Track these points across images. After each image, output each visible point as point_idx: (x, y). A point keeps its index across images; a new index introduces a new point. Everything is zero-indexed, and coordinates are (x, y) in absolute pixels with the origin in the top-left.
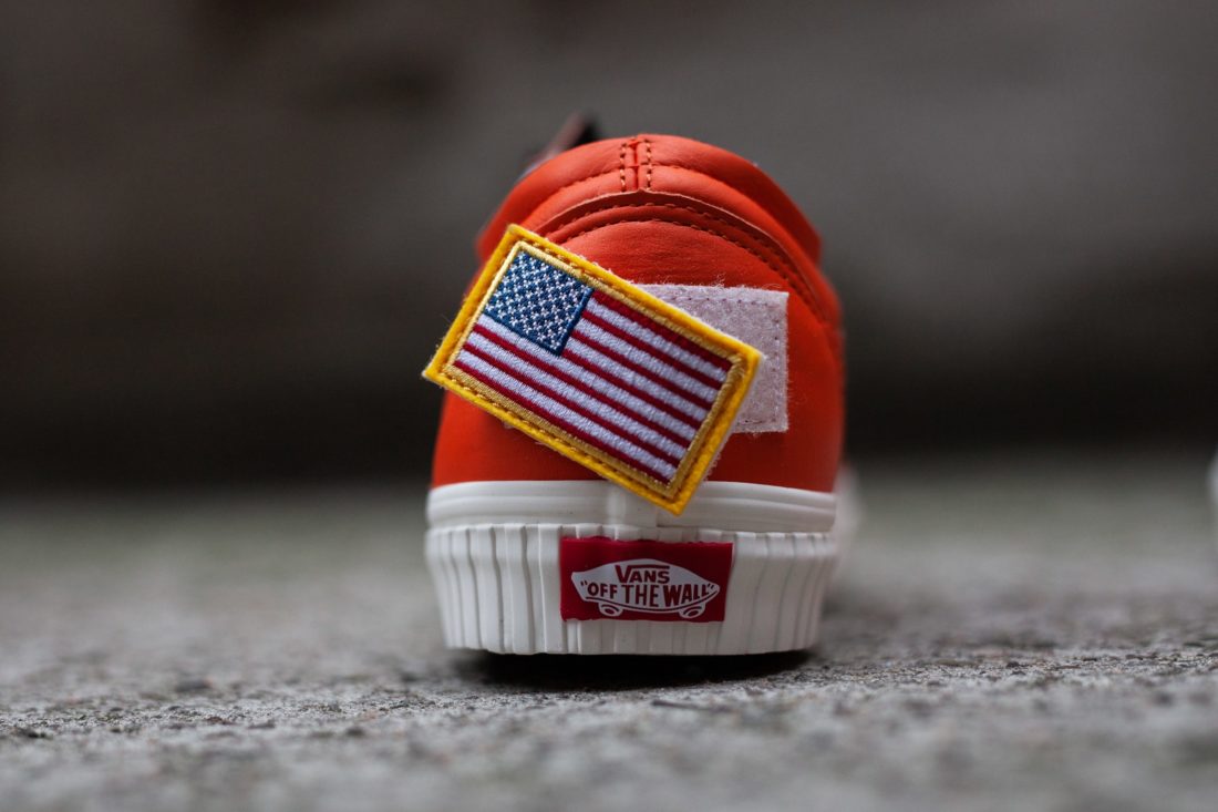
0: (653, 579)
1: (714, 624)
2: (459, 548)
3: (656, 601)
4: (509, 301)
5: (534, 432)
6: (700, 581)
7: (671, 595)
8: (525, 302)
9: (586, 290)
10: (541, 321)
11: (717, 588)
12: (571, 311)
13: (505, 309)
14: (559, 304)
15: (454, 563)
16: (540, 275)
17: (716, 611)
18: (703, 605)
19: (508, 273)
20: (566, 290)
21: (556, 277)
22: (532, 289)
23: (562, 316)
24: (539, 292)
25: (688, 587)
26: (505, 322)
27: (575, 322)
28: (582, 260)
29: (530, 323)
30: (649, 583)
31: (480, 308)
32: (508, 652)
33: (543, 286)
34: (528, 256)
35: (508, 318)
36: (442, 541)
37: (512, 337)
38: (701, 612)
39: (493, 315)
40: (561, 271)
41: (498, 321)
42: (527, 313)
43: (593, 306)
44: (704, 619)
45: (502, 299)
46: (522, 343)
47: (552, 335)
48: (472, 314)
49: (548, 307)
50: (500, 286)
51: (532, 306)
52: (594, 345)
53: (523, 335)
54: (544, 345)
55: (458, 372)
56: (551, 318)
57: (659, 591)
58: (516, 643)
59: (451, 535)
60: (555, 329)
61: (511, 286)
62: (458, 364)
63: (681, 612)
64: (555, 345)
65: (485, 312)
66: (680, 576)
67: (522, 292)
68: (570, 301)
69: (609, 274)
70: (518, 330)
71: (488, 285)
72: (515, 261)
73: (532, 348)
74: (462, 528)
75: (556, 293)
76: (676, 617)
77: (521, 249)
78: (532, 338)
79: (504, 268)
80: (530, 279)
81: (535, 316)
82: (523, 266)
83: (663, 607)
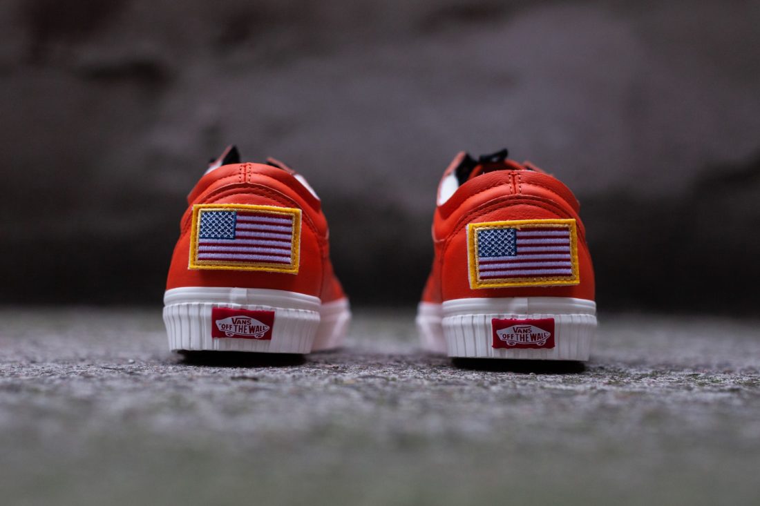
0: (245, 323)
1: (267, 341)
2: (175, 312)
3: (246, 331)
4: (207, 230)
5: (238, 268)
6: (262, 325)
7: (252, 329)
8: (213, 227)
9: (233, 214)
10: (222, 231)
11: (268, 327)
12: (232, 223)
13: (207, 233)
14: (226, 222)
15: (180, 317)
16: (214, 216)
17: (268, 336)
18: (263, 333)
19: (202, 221)
20: (227, 217)
21: (221, 214)
22: (214, 222)
23: (229, 225)
24: (217, 222)
25: (258, 327)
26: (210, 237)
27: (235, 225)
28: (227, 205)
29: (219, 233)
30: (244, 325)
31: (198, 237)
32: (192, 350)
33: (217, 219)
34: (206, 213)
35: (210, 235)
36: (168, 311)
37: (215, 241)
38: (262, 336)
39: (204, 237)
40: (221, 211)
41: (207, 238)
42: (216, 230)
43: (239, 218)
44: (263, 338)
45: (204, 230)
46: (219, 241)
47: (229, 233)
48: (195, 241)
49: (223, 225)
50: (201, 227)
51: (216, 228)
52: (245, 230)
53: (218, 238)
54: (228, 238)
55: (201, 261)
56: (226, 228)
57: (247, 328)
58: (195, 346)
59: (172, 307)
60: (229, 231)
61: (205, 225)
62: (200, 259)
63: (255, 336)
64: (231, 236)
65: (200, 238)
66: (255, 322)
67: (210, 225)
68: (229, 219)
69: (238, 205)
70: (216, 237)
71: (196, 228)
72: (202, 216)
73: (225, 241)
74: (177, 304)
75: (223, 219)
76: (253, 338)
77: (202, 211)
78: (222, 238)
79: (199, 221)
80: (211, 219)
81: (219, 230)
82: (206, 216)
83: (248, 333)
